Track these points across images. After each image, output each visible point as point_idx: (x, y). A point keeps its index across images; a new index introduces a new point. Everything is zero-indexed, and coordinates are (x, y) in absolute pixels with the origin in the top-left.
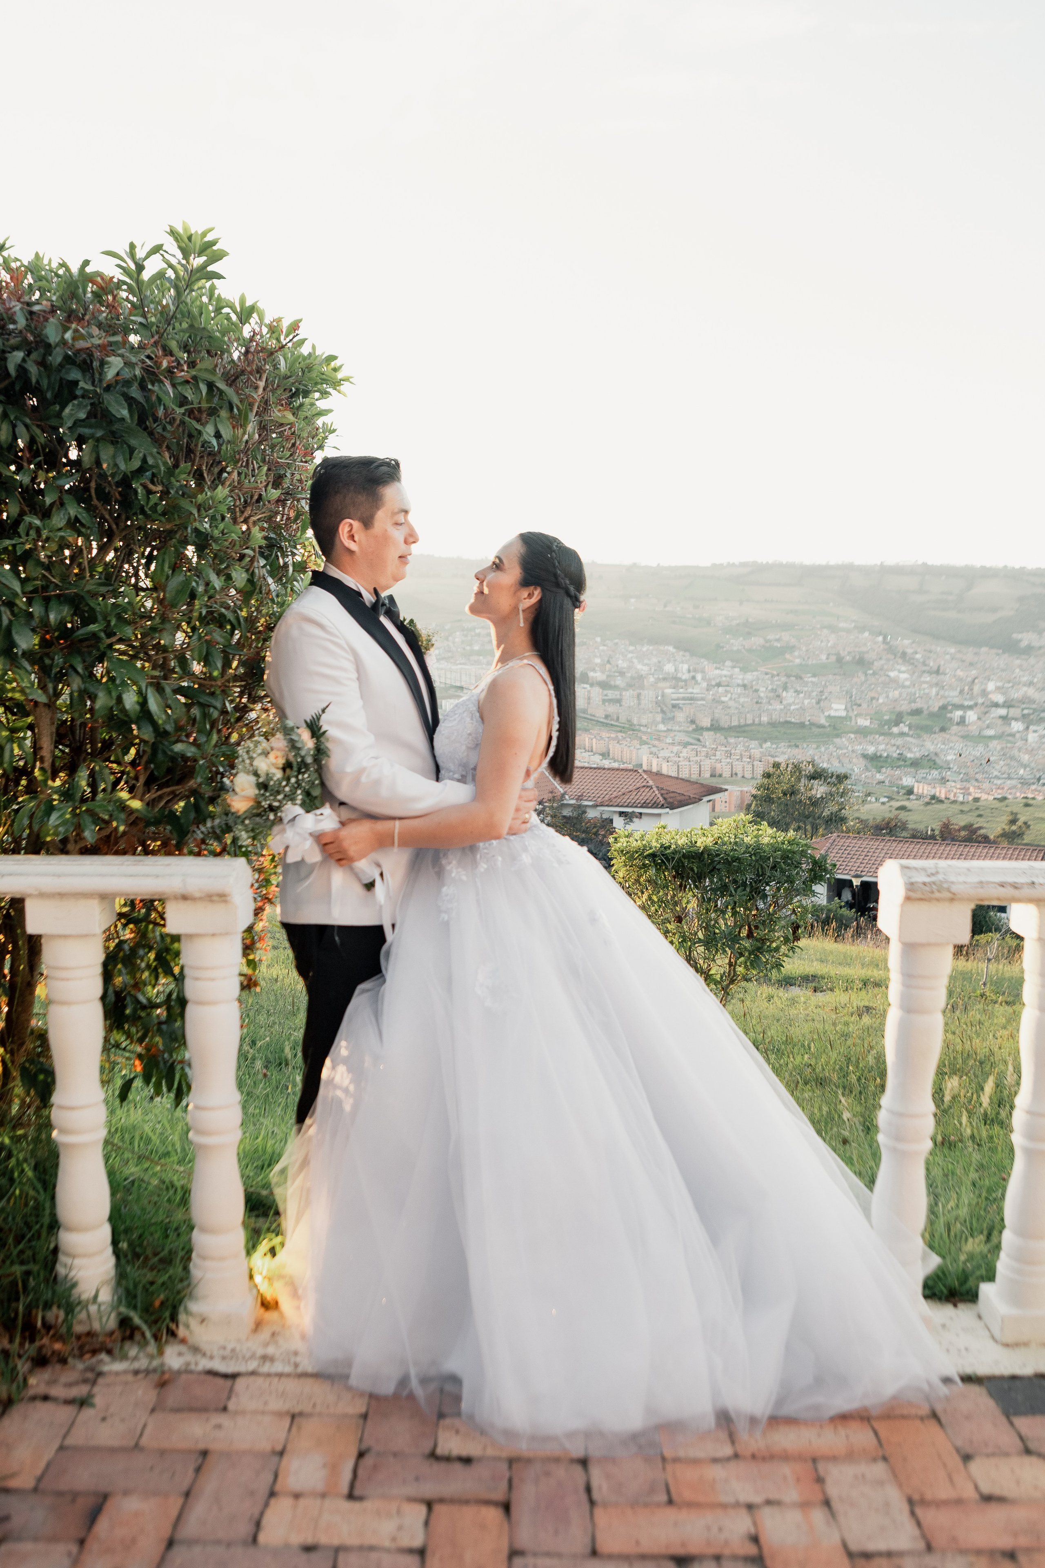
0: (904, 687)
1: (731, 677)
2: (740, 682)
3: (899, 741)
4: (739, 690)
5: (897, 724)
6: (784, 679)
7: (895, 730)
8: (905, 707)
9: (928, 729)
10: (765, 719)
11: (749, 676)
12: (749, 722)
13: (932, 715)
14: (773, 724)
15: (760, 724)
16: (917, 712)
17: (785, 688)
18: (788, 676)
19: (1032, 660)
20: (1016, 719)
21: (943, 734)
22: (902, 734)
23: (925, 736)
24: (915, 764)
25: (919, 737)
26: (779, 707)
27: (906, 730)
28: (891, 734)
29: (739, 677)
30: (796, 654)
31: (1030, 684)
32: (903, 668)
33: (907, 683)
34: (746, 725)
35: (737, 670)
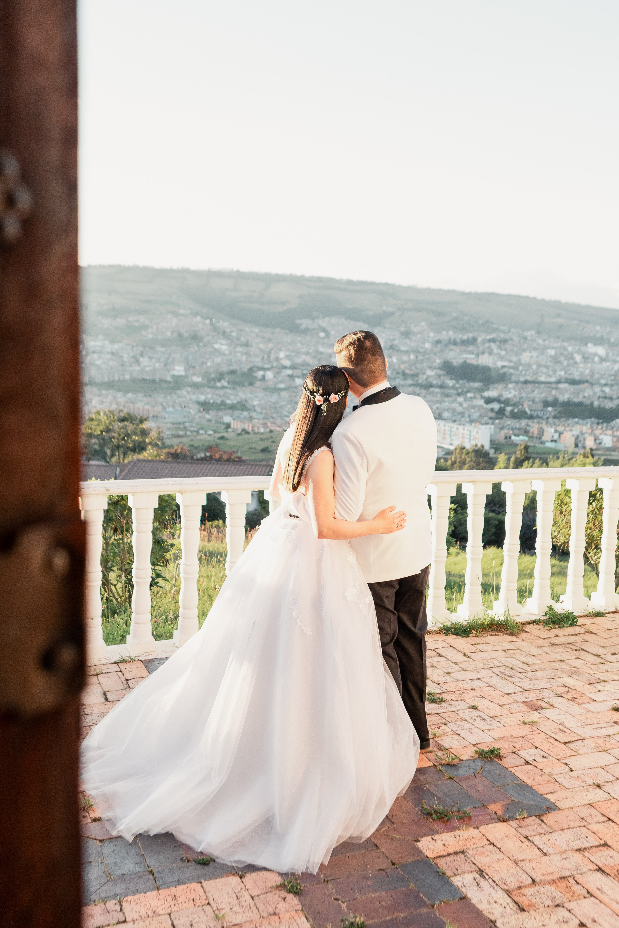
0: (224, 355)
1: (103, 347)
2: (109, 350)
3: (221, 392)
4: (109, 356)
5: (219, 380)
6: (141, 349)
7: (219, 384)
8: (225, 368)
9: (240, 384)
10: (127, 377)
11: (116, 347)
12: (116, 378)
13: (243, 374)
14: (133, 381)
15: (124, 381)
16: (233, 372)
17: (142, 355)
18: (144, 347)
19: (308, 338)
20: (298, 377)
21: (250, 387)
22: (223, 387)
23: (239, 389)
24: (232, 407)
25: (234, 389)
26: (137, 368)
27: (226, 384)
28: (216, 388)
29: (109, 347)
30: (150, 330)
31: (307, 353)
32: (224, 342)
33: (227, 352)
34: (114, 381)
35: (107, 342)
